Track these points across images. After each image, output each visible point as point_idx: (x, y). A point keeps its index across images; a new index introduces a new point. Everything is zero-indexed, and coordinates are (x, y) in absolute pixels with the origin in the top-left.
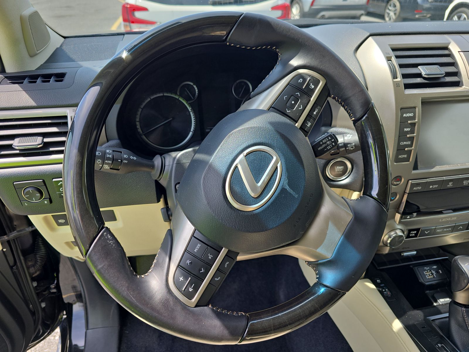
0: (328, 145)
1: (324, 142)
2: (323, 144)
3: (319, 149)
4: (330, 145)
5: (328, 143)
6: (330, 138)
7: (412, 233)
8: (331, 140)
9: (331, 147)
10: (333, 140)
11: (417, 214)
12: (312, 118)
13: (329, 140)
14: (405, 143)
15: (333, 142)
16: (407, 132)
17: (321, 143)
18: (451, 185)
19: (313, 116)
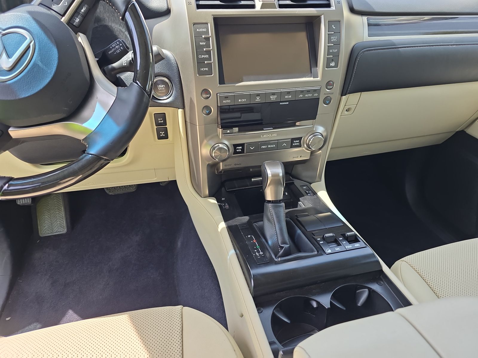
0: (117, 49)
1: (113, 46)
2: (113, 48)
3: (110, 53)
4: (119, 49)
5: (117, 47)
6: (118, 43)
7: (238, 149)
8: (119, 44)
9: (120, 51)
10: (121, 45)
11: (239, 130)
12: (80, 15)
13: (118, 45)
14: (203, 56)
15: (121, 46)
16: (203, 46)
17: (111, 47)
18: (259, 99)
19: (81, 13)
